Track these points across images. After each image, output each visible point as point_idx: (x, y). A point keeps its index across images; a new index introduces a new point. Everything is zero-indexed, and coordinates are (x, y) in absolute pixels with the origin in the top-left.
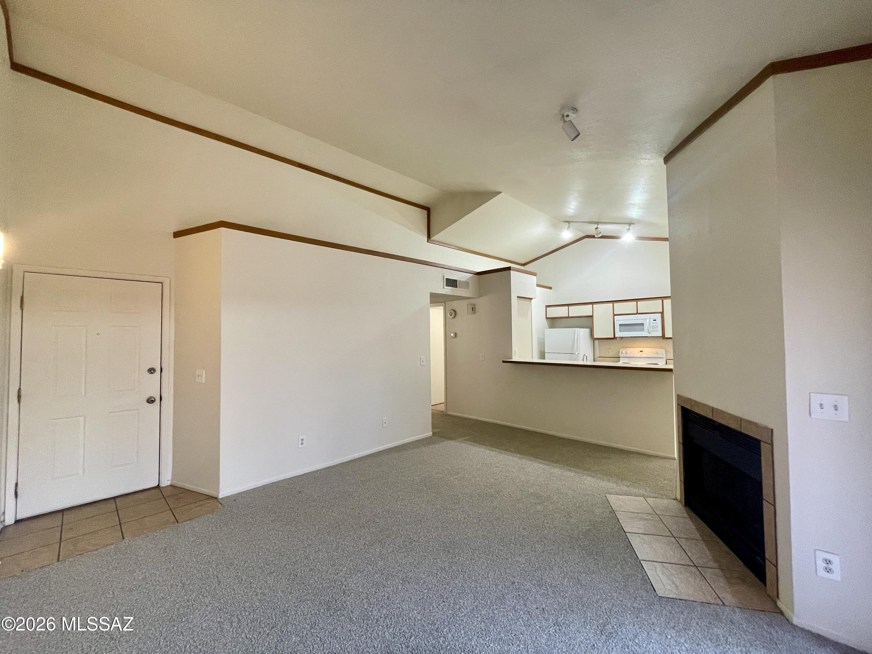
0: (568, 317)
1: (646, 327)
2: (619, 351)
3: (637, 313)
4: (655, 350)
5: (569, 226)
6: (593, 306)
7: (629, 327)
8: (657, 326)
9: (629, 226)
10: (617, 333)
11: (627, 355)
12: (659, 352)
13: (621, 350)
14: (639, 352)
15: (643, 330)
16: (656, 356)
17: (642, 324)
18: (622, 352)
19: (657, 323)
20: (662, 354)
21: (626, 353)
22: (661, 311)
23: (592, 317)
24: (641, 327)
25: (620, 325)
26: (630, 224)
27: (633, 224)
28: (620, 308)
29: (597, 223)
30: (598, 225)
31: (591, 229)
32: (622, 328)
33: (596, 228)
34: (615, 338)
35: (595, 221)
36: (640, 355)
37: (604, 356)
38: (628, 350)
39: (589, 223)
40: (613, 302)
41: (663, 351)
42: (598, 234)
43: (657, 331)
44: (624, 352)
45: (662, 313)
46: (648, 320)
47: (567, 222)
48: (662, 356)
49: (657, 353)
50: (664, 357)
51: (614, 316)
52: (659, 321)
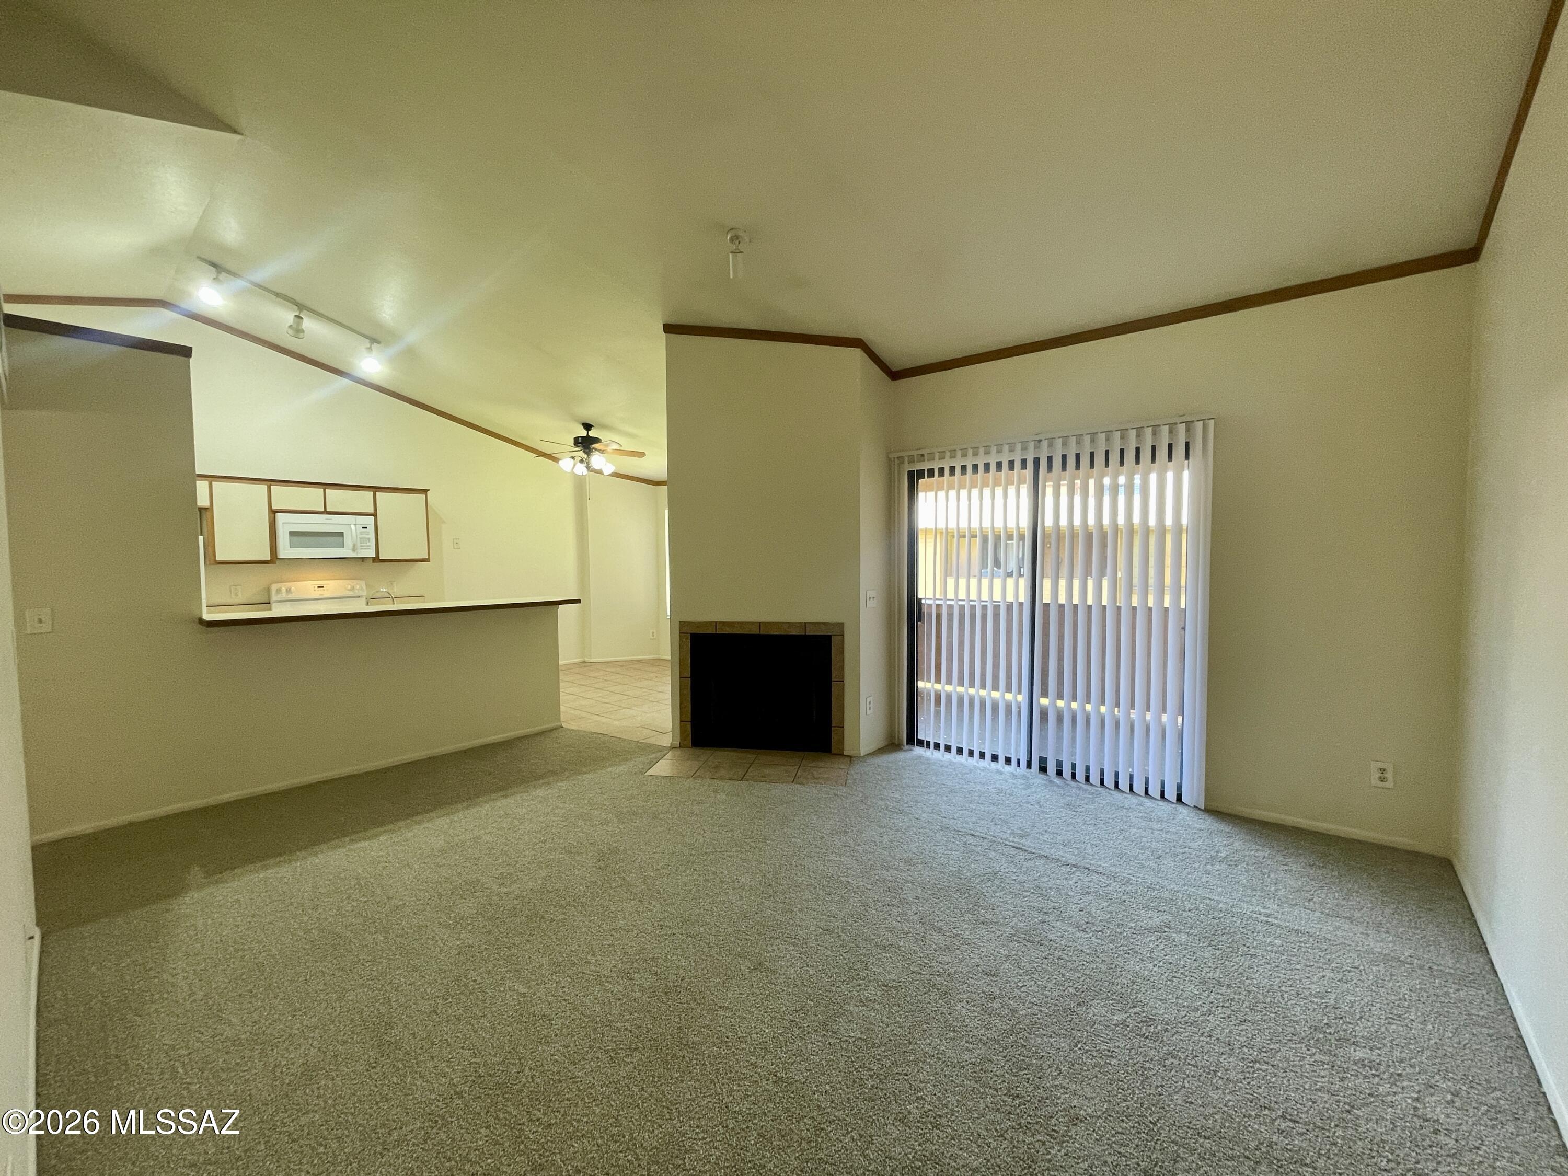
1: (349, 540)
2: (270, 588)
3: (326, 512)
4: (348, 584)
5: (217, 279)
6: (213, 486)
7: (312, 539)
8: (369, 539)
9: (372, 343)
10: (283, 550)
11: (290, 597)
12: (359, 587)
13: (274, 588)
14: (316, 588)
15: (341, 546)
16: (351, 593)
17: (341, 534)
18: (279, 591)
19: (367, 534)
20: (362, 589)
21: (289, 591)
22: (372, 511)
23: (208, 509)
24: (339, 539)
25: (292, 534)
26: (374, 340)
27: (379, 342)
28: (283, 497)
29: (300, 306)
30: (300, 311)
32: (295, 539)
33: (298, 317)
34: (274, 558)
35: (298, 298)
36: (318, 593)
37: (223, 601)
38: (294, 586)
39: (277, 295)
40: (270, 482)
41: (363, 583)
42: (297, 331)
43: (368, 547)
44: (284, 589)
45: (374, 515)
46: (352, 527)
47: (214, 265)
48: (361, 593)
49: (353, 589)
50: (365, 593)
51: (273, 512)
52: (371, 529)
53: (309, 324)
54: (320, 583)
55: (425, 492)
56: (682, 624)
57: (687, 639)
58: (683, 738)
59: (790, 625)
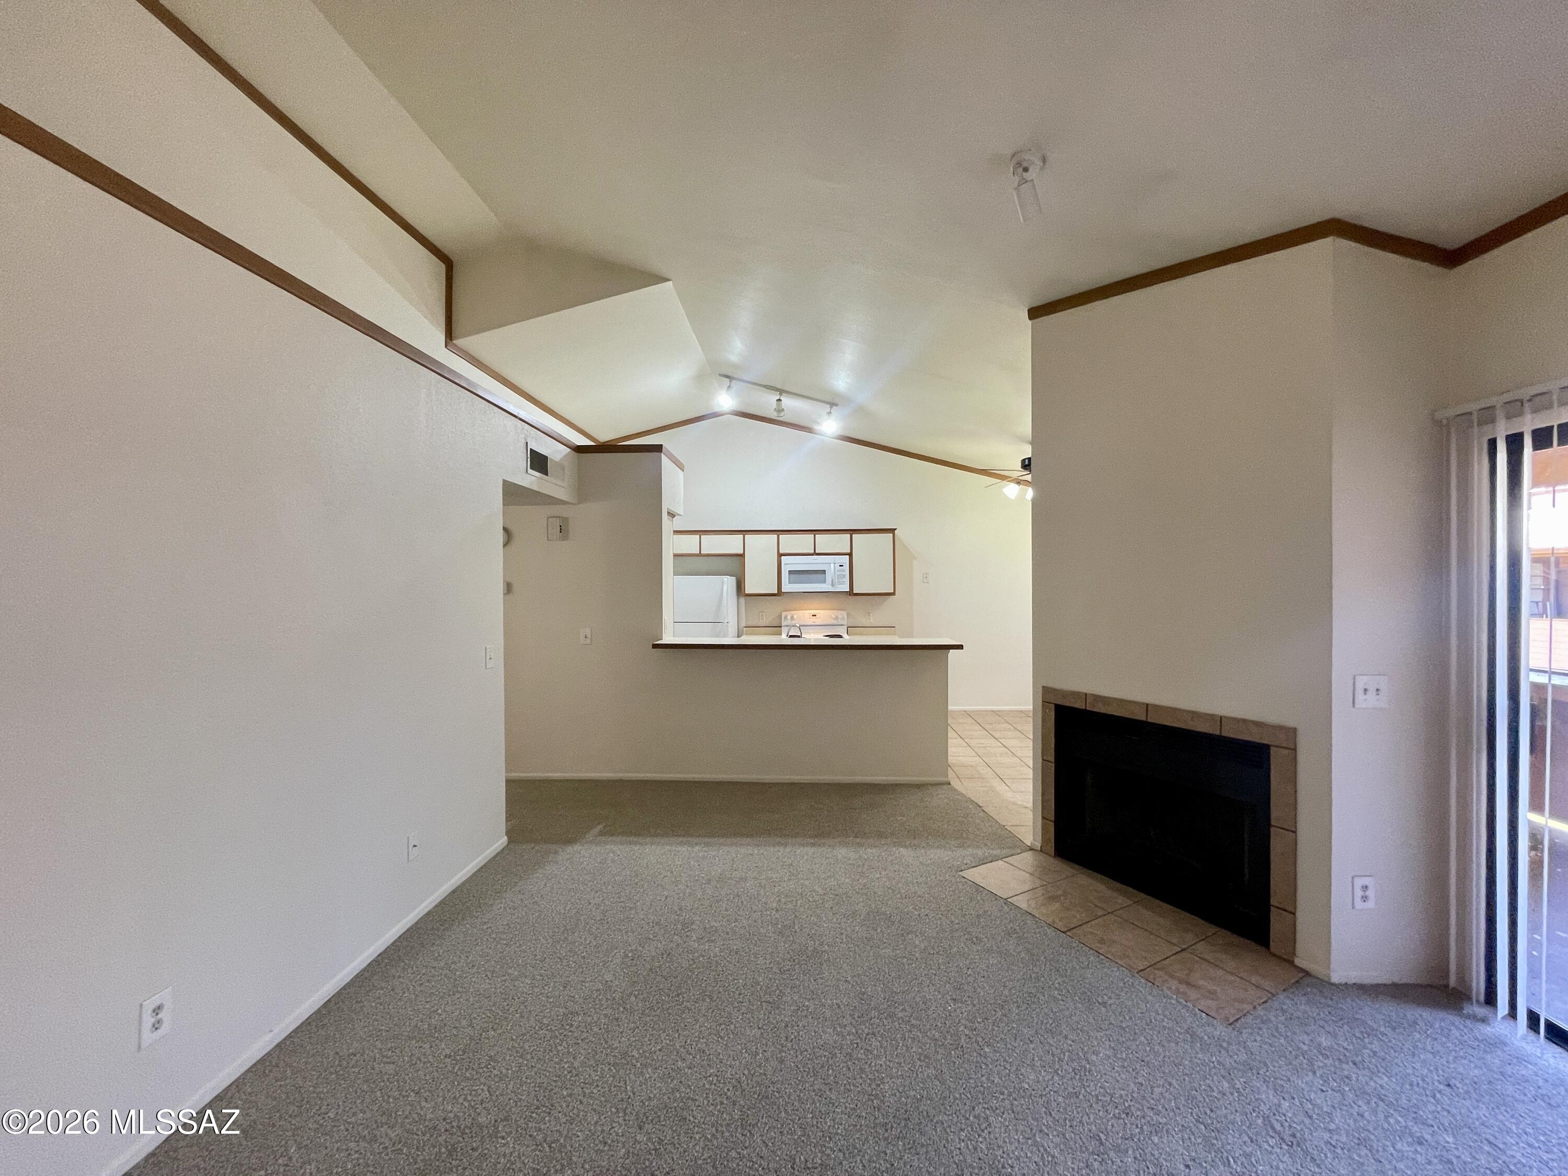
0: (700, 555)
1: (829, 576)
2: (781, 616)
3: (815, 554)
4: (833, 613)
5: (729, 387)
6: (744, 537)
7: (803, 576)
8: (844, 575)
9: (831, 407)
10: (785, 585)
11: (794, 623)
12: (840, 617)
13: (784, 614)
14: (813, 616)
15: (824, 582)
16: (835, 622)
17: (823, 572)
18: (786, 618)
19: (844, 571)
20: (843, 619)
21: (792, 618)
22: (849, 551)
23: (742, 556)
24: (820, 576)
25: (791, 572)
26: (832, 404)
27: (836, 405)
28: (789, 543)
29: (781, 391)
30: (781, 394)
31: (767, 402)
32: (792, 576)
33: (779, 400)
34: (780, 593)
35: (779, 387)
36: (811, 621)
37: (754, 624)
38: (796, 614)
39: (765, 386)
40: (778, 532)
41: (844, 614)
42: (779, 410)
43: (843, 583)
44: (789, 617)
45: (850, 555)
46: (832, 566)
47: (727, 377)
48: (843, 623)
49: (837, 618)
50: (845, 623)
51: (780, 555)
52: (847, 567)
53: (787, 401)
54: (814, 612)
55: (892, 531)
56: (1046, 690)
57: (1050, 709)
58: (1045, 841)
59: (1195, 715)
